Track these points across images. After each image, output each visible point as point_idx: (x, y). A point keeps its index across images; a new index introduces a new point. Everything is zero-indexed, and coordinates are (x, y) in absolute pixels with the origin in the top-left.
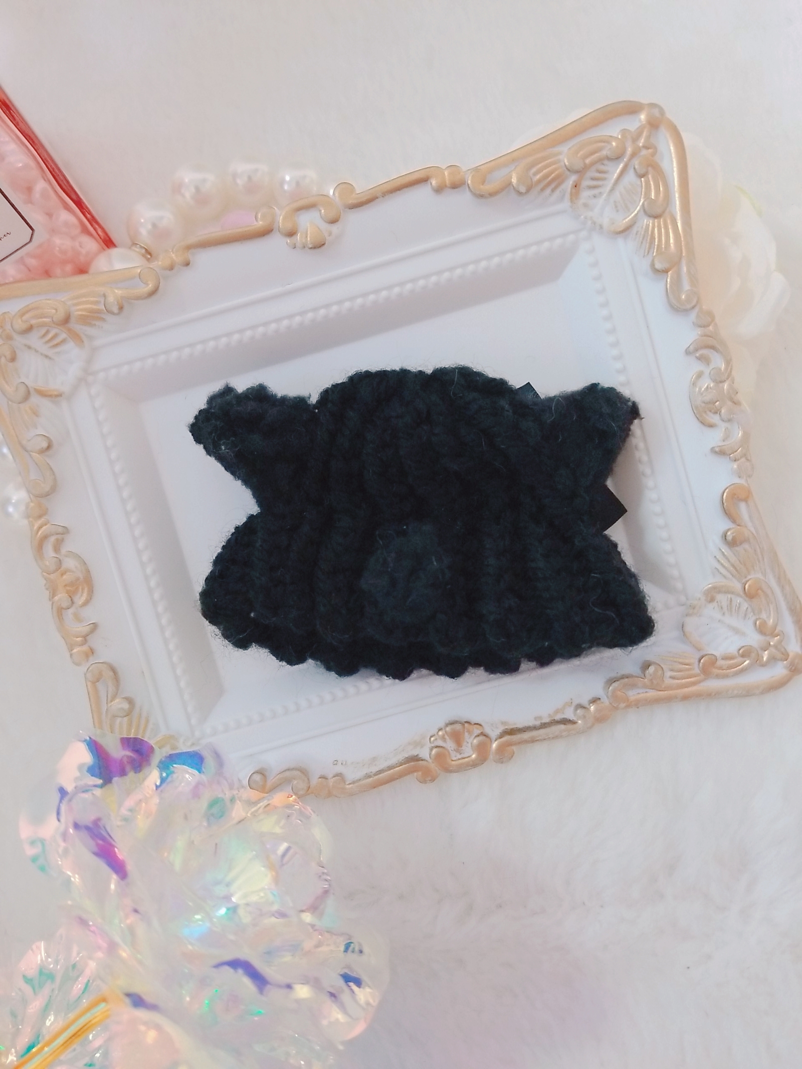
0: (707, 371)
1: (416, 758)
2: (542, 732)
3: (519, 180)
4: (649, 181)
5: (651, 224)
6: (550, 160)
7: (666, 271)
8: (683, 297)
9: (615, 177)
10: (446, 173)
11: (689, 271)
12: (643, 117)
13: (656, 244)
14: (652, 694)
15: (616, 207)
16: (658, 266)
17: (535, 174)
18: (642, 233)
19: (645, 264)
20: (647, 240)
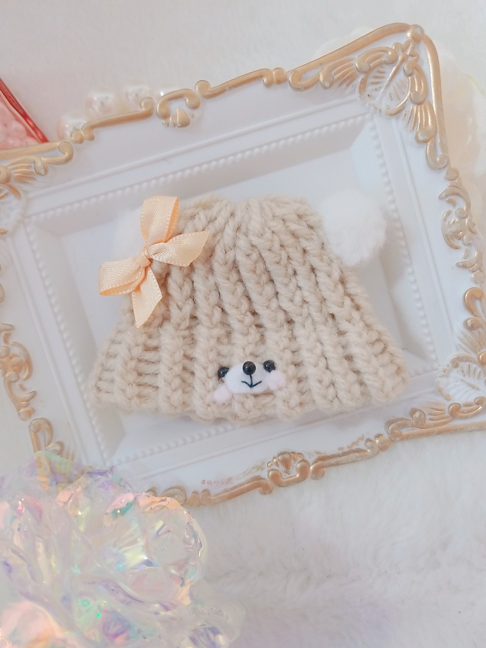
0: (454, 210)
1: (258, 478)
2: (344, 458)
3: (325, 78)
4: (414, 79)
5: (415, 109)
6: (346, 64)
7: (426, 142)
8: (438, 160)
9: (390, 76)
10: (274, 73)
11: (441, 142)
12: (409, 34)
13: (419, 122)
14: (417, 430)
15: (391, 97)
16: (421, 138)
17: (336, 74)
18: (409, 115)
19: (411, 137)
20: (412, 120)
